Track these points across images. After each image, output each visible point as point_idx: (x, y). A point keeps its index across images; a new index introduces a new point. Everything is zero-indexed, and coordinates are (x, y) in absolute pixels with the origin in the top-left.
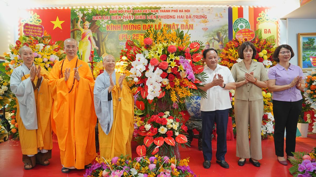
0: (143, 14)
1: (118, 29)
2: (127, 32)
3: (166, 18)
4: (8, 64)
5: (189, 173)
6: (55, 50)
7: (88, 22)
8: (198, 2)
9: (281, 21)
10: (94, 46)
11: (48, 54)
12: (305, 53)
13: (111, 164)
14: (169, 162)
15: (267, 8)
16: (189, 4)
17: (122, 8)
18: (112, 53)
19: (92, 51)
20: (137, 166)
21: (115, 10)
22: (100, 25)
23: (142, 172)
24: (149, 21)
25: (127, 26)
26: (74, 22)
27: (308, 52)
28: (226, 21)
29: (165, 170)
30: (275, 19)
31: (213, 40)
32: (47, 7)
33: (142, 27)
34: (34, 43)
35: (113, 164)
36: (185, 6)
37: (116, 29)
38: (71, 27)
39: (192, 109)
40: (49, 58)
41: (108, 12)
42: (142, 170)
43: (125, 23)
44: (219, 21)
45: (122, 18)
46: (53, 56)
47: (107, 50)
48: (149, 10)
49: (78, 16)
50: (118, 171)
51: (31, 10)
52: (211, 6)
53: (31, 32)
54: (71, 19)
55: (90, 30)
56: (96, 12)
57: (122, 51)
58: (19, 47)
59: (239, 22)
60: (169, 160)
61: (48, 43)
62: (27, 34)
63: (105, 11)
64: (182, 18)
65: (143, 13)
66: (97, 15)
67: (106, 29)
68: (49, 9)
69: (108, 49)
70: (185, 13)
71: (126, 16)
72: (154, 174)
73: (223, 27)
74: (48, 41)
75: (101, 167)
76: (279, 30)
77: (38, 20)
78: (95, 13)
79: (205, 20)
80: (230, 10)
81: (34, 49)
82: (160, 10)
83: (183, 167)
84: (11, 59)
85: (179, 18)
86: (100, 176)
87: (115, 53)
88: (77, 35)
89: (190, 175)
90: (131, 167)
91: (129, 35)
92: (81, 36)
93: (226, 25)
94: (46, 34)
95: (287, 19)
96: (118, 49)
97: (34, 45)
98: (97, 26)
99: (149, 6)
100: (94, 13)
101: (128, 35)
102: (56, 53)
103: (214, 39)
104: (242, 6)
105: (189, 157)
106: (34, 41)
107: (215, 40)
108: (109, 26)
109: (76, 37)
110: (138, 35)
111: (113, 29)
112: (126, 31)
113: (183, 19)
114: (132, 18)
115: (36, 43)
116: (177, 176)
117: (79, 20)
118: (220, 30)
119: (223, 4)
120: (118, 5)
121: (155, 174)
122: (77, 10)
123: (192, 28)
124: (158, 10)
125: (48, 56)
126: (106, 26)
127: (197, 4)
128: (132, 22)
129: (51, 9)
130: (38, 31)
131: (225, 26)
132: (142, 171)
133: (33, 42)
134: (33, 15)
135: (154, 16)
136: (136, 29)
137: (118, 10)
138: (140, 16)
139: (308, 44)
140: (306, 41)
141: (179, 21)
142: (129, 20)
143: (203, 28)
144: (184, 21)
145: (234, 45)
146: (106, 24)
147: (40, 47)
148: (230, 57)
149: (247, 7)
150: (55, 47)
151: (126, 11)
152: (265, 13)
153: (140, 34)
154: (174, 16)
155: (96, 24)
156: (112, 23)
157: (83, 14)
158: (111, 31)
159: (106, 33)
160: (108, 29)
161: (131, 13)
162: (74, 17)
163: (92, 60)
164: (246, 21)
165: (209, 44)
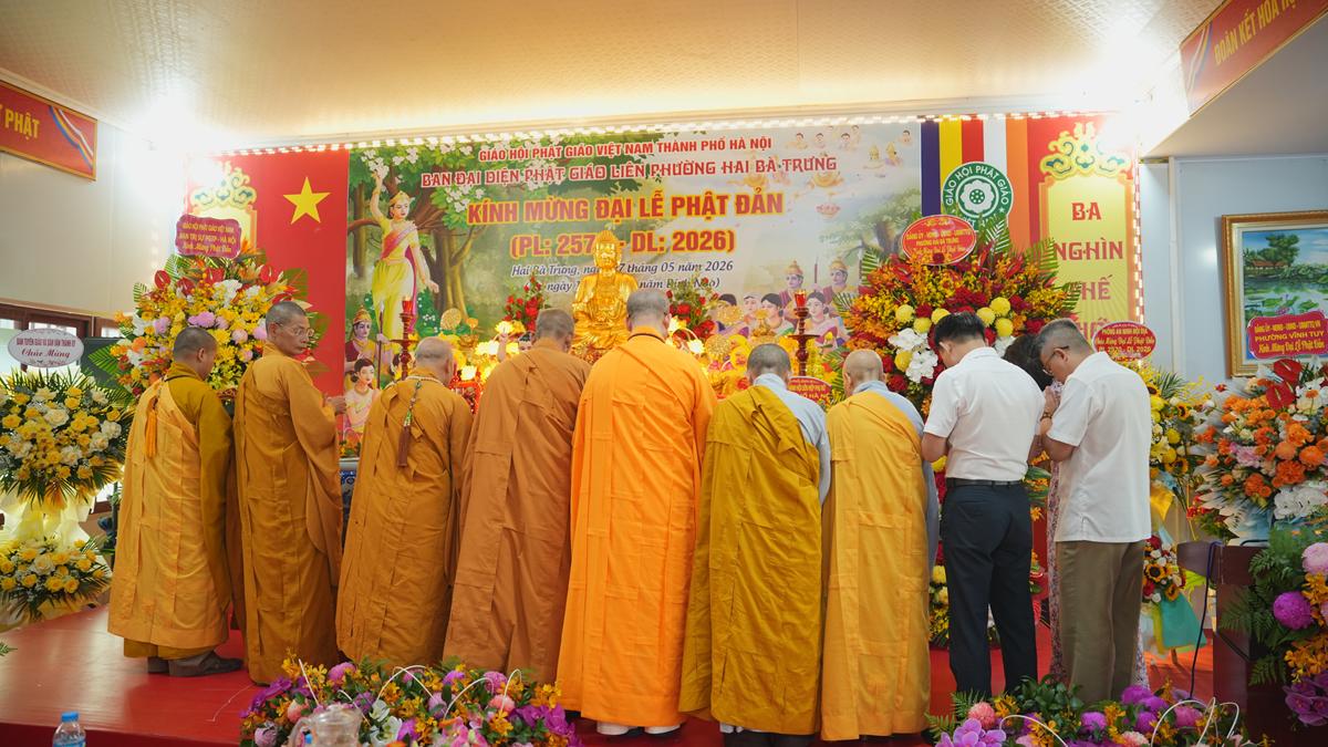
0: (597, 161)
1: (507, 220)
2: (538, 230)
3: (680, 173)
4: (124, 349)
5: (551, 733)
7: (405, 195)
8: (803, 109)
9: (1143, 167)
10: (423, 280)
11: (250, 316)
15: (1083, 120)
16: (767, 114)
17: (523, 141)
19: (404, 302)
21: (498, 148)
22: (442, 206)
24: (620, 187)
26: (360, 198)
27: (1271, 294)
28: (913, 174)
31: (860, 252)
32: (276, 146)
33: (592, 204)
34: (208, 279)
36: (751, 125)
37: (500, 219)
38: (350, 214)
40: (250, 331)
41: (473, 157)
43: (532, 197)
44: (883, 176)
45: (522, 179)
48: (618, 147)
51: (225, 158)
52: (852, 122)
53: (200, 242)
54: (351, 185)
55: (411, 224)
56: (434, 158)
58: (164, 293)
59: (965, 177)
61: (256, 277)
62: (189, 250)
63: (462, 153)
64: (739, 171)
65: (598, 155)
66: (436, 169)
67: (465, 217)
68: (280, 153)
69: (474, 289)
70: (752, 152)
71: (536, 171)
73: (900, 198)
74: (255, 269)
76: (1134, 204)
77: (244, 192)
78: (432, 163)
79: (830, 176)
80: (930, 134)
81: (205, 300)
83: (538, 709)
84: (135, 333)
85: (731, 172)
87: (495, 305)
88: (367, 240)
91: (545, 240)
92: (383, 245)
93: (913, 192)
95: (1171, 160)
97: (207, 285)
98: (437, 210)
99: (619, 132)
100: (427, 163)
101: (543, 238)
103: (864, 247)
104: (980, 117)
106: (207, 271)
108: (478, 207)
109: (365, 250)
110: (580, 237)
111: (492, 220)
112: (536, 226)
113: (745, 173)
114: (556, 177)
115: (215, 281)
117: (374, 187)
119: (903, 112)
120: (510, 133)
122: (371, 154)
123: (779, 210)
124: (652, 142)
125: (250, 322)
126: (467, 207)
127: (799, 113)
128: (557, 192)
129: (287, 151)
131: (908, 195)
133: (205, 275)
134: (229, 174)
135: (637, 168)
136: (570, 216)
137: (510, 149)
138: (585, 168)
139: (1268, 259)
140: (1259, 246)
141: (729, 182)
142: (545, 183)
143: (820, 208)
144: (751, 182)
145: (894, 280)
146: (467, 202)
147: (226, 291)
148: (870, 327)
149: (1001, 118)
150: (277, 292)
151: (535, 152)
152: (1077, 139)
153: (586, 237)
154: (710, 166)
155: (434, 202)
156: (487, 196)
157: (391, 165)
158: (484, 227)
159: (464, 234)
160: (474, 219)
161: (556, 160)
162: (359, 180)
163: (405, 335)
164: (994, 174)
165: (845, 268)
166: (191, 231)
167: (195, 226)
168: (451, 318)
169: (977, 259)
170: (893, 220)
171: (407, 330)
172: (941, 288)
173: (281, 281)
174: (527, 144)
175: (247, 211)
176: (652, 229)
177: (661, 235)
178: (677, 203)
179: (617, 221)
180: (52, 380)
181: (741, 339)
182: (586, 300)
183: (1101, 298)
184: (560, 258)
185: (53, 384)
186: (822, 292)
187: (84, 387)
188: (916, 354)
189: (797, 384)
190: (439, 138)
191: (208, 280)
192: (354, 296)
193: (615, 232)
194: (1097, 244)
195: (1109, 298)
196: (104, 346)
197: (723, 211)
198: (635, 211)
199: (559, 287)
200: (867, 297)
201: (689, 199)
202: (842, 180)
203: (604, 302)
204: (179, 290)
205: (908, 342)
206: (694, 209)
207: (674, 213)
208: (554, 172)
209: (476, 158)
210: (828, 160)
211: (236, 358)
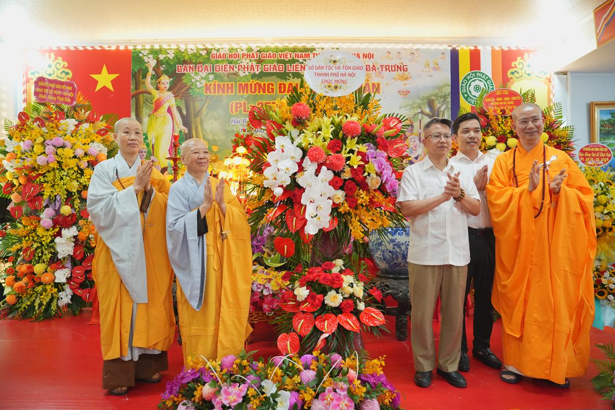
0: (278, 62)
1: (228, 92)
2: (245, 98)
5: (385, 390)
6: (99, 133)
7: (166, 77)
8: (389, 39)
9: (555, 76)
10: (178, 126)
11: (85, 141)
12: (605, 141)
13: (221, 371)
14: (342, 366)
15: (528, 51)
16: (370, 41)
17: (236, 49)
18: (216, 140)
19: (174, 136)
20: (276, 374)
21: (222, 52)
22: (190, 83)
23: (286, 387)
24: (292, 77)
25: (247, 85)
26: (139, 77)
27: (611, 141)
28: (446, 75)
29: (336, 384)
30: (545, 74)
31: (420, 114)
32: (84, 45)
33: (276, 87)
35: (225, 371)
36: (363, 46)
37: (223, 92)
38: (132, 87)
39: (383, 255)
40: (86, 150)
41: (207, 57)
42: (287, 383)
43: (242, 80)
44: (431, 76)
45: (236, 70)
46: (95, 144)
47: (205, 135)
48: (291, 54)
49: (146, 65)
50: (235, 386)
51: (50, 51)
52: (416, 47)
53: (50, 94)
54: (133, 70)
55: (170, 93)
56: (184, 56)
57: (237, 135)
58: (25, 126)
59: (471, 78)
60: (343, 362)
61: (86, 118)
62: (42, 99)
63: (200, 54)
65: (279, 59)
66: (185, 62)
67: (203, 90)
68: (87, 49)
69: (209, 131)
70: (363, 60)
71: (244, 66)
72: (313, 392)
73: (440, 88)
74: (84, 113)
75: (199, 377)
76: (551, 95)
77: (64, 72)
78: (182, 59)
79: (404, 74)
80: (454, 56)
81: (56, 130)
82: (314, 54)
83: (373, 375)
84: (7, 150)
86: (198, 396)
87: (221, 140)
88: (144, 102)
89: (387, 394)
90: (263, 377)
91: (249, 105)
92: (153, 105)
93: (447, 85)
94: (81, 99)
95: (569, 73)
96: (227, 132)
97: (57, 121)
98: (187, 86)
99: (291, 46)
100: (180, 59)
101: (248, 103)
102: (102, 138)
103: (422, 112)
104: (479, 48)
105: (385, 356)
106: (55, 113)
107: (423, 116)
108: (210, 85)
109: (143, 108)
110: (270, 103)
111: (219, 92)
114: (256, 69)
115: (61, 119)
116: (362, 396)
117: (148, 71)
118: (433, 96)
119: (441, 43)
120: (228, 44)
121: (315, 391)
122: (145, 53)
123: (378, 91)
124: (310, 53)
125: (85, 144)
126: (204, 84)
127: (388, 41)
128: (256, 78)
129: (92, 49)
130: (65, 94)
131: (444, 87)
132: (287, 385)
133: (54, 115)
134: (54, 61)
135: (301, 66)
136: (264, 92)
137: (229, 53)
138: (272, 66)
139: (610, 124)
140: (607, 117)
142: (249, 73)
143: (399, 92)
146: (204, 82)
147: (68, 126)
149: (489, 49)
150: (99, 128)
151: (243, 55)
152: (525, 61)
155: (184, 82)
156: (216, 79)
157: (158, 59)
158: (215, 95)
159: (203, 100)
160: (208, 91)
161: (255, 60)
162: (138, 67)
163: (175, 155)
164: (485, 77)
165: (412, 123)
166: (44, 87)
167: (47, 84)
170: (437, 99)
171: (177, 152)
173: (101, 121)
174: (239, 50)
191: (56, 118)
202: (411, 77)
204: (35, 124)
208: (254, 67)
209: (209, 57)
210: (403, 66)
211: (78, 166)
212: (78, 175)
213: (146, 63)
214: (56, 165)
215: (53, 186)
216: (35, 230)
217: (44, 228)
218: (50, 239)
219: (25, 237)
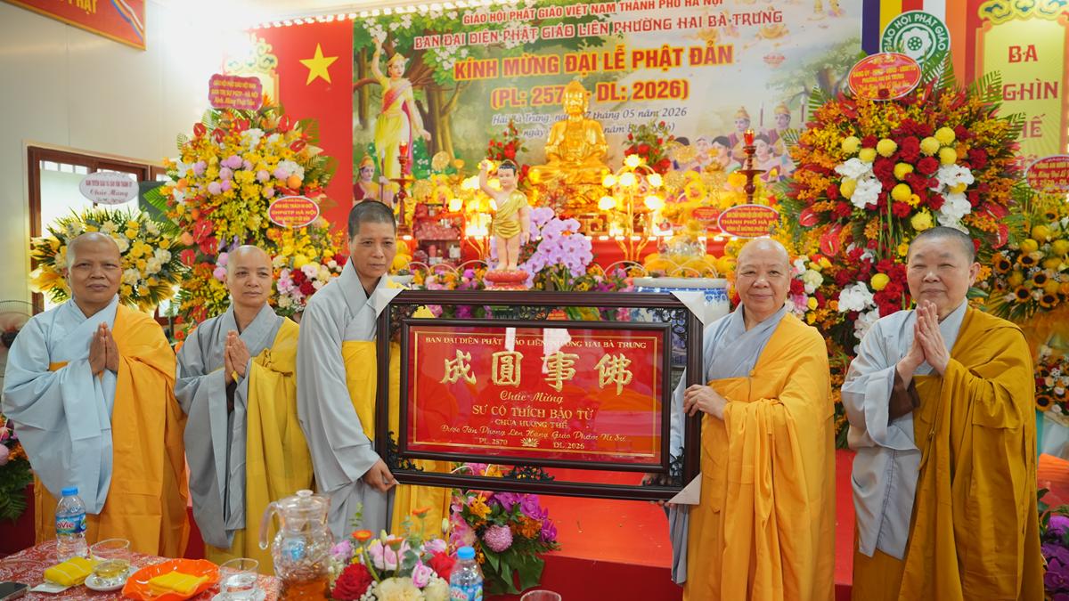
0: (566, 21)
1: (488, 75)
2: (515, 83)
3: (640, 30)
4: (171, 189)
6: (293, 147)
7: (401, 57)
10: (417, 129)
11: (272, 159)
17: (501, 6)
19: (400, 147)
21: (479, 12)
22: (435, 64)
24: (586, 44)
25: (516, 62)
26: (363, 60)
28: (855, 24)
30: (1062, 4)
31: (803, 97)
32: (292, 18)
33: (562, 62)
34: (236, 129)
37: (482, 75)
38: (354, 75)
40: (273, 171)
41: (458, 21)
43: (509, 54)
44: (825, 27)
45: (500, 39)
46: (286, 163)
47: (456, 142)
48: (585, 7)
49: (373, 40)
51: (251, 31)
53: (228, 96)
54: (355, 49)
55: (406, 82)
56: (425, 23)
58: (200, 141)
59: (904, 26)
61: (276, 126)
62: (220, 104)
63: (449, 18)
64: (693, 26)
65: (567, 16)
66: (426, 32)
67: (452, 74)
68: (296, 25)
69: (460, 136)
70: (704, 8)
71: (513, 31)
73: (841, 47)
74: (275, 119)
77: (267, 59)
78: (423, 28)
79: (776, 28)
81: (234, 146)
84: (179, 176)
85: (686, 27)
87: (479, 148)
88: (370, 96)
91: (521, 93)
92: (383, 100)
93: (854, 41)
94: (269, 99)
97: (235, 133)
98: (428, 68)
101: (519, 91)
102: (296, 154)
103: (807, 92)
106: (235, 121)
108: (463, 65)
109: (369, 105)
110: (551, 89)
111: (475, 76)
112: (513, 80)
113: (698, 28)
114: (530, 36)
115: (242, 129)
117: (375, 50)
118: (828, 61)
122: (371, 22)
123: (729, 60)
124: (615, 2)
126: (454, 65)
128: (531, 50)
129: (302, 23)
130: (247, 94)
131: (849, 44)
133: (232, 125)
134: (255, 44)
135: (602, 26)
136: (543, 71)
137: (490, 13)
138: (556, 27)
141: (684, 37)
142: (521, 42)
143: (766, 58)
144: (703, 36)
145: (840, 115)
146: (453, 60)
147: (251, 138)
148: (817, 158)
150: (293, 140)
151: (512, 14)
153: (557, 88)
154: (667, 22)
155: (425, 62)
156: (471, 55)
157: (388, 31)
158: (468, 82)
159: (452, 89)
160: (460, 75)
161: (530, 21)
162: (362, 44)
163: (402, 175)
164: (932, 22)
165: (788, 112)
166: (220, 88)
167: (224, 83)
168: (440, 160)
169: (922, 92)
170: (834, 68)
171: (404, 171)
172: (886, 121)
173: (297, 129)
174: (505, 7)
175: (271, 76)
176: (615, 80)
177: (623, 86)
178: (636, 57)
179: (584, 74)
180: (115, 216)
181: (694, 175)
182: (557, 143)
183: (1033, 136)
184: (534, 108)
185: (116, 219)
186: (767, 134)
187: (141, 221)
188: (861, 182)
189: (747, 211)
190: (429, 5)
192: (360, 146)
193: (582, 84)
194: (1032, 85)
195: (1040, 136)
196: (156, 187)
197: (678, 63)
198: (600, 64)
199: (533, 133)
200: (815, 130)
201: (648, 53)
202: (787, 31)
203: (572, 144)
204: (214, 138)
205: (854, 171)
206: (652, 62)
207: (635, 66)
208: (528, 31)
209: (461, 22)
210: (775, 14)
211: (261, 195)
212: (263, 208)
213: (373, 38)
214: (232, 195)
215: (229, 223)
216: (206, 282)
217: (217, 280)
218: (225, 294)
219: (194, 291)
